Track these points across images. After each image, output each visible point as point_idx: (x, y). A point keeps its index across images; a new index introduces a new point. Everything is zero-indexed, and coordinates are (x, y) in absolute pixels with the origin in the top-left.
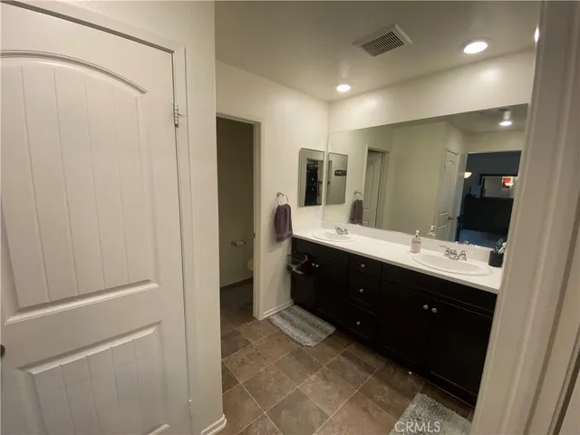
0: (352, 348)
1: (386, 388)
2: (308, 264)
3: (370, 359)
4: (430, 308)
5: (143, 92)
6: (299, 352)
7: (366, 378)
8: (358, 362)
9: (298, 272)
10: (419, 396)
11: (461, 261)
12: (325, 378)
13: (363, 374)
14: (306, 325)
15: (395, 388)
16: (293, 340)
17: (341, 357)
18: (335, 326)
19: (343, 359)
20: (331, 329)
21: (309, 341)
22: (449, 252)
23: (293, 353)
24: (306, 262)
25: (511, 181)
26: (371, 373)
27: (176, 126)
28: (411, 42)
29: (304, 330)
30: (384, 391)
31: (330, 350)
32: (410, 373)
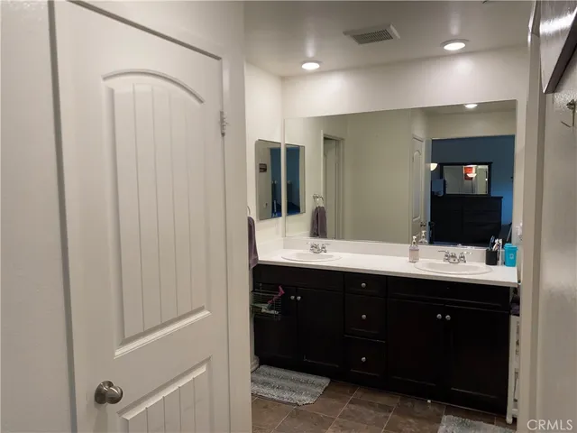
0: (358, 394)
1: (411, 420)
2: (285, 297)
3: (383, 399)
4: (444, 316)
5: (202, 102)
6: (298, 412)
7: (387, 417)
8: (371, 405)
9: (272, 312)
10: (445, 418)
11: (462, 264)
12: (343, 428)
13: (383, 415)
14: (291, 384)
15: (418, 418)
16: (283, 403)
17: (350, 405)
18: (327, 376)
19: (353, 407)
20: (325, 381)
21: (305, 399)
22: (448, 257)
23: (291, 416)
24: (283, 296)
25: (474, 171)
26: (390, 412)
27: (223, 134)
28: (399, 37)
29: (291, 390)
30: (410, 423)
31: (335, 402)
32: (429, 401)
